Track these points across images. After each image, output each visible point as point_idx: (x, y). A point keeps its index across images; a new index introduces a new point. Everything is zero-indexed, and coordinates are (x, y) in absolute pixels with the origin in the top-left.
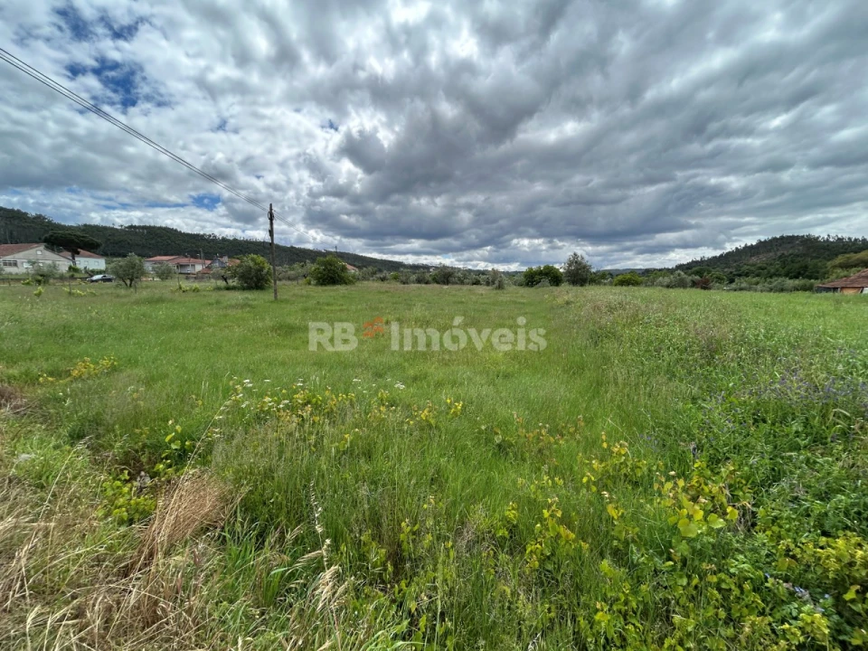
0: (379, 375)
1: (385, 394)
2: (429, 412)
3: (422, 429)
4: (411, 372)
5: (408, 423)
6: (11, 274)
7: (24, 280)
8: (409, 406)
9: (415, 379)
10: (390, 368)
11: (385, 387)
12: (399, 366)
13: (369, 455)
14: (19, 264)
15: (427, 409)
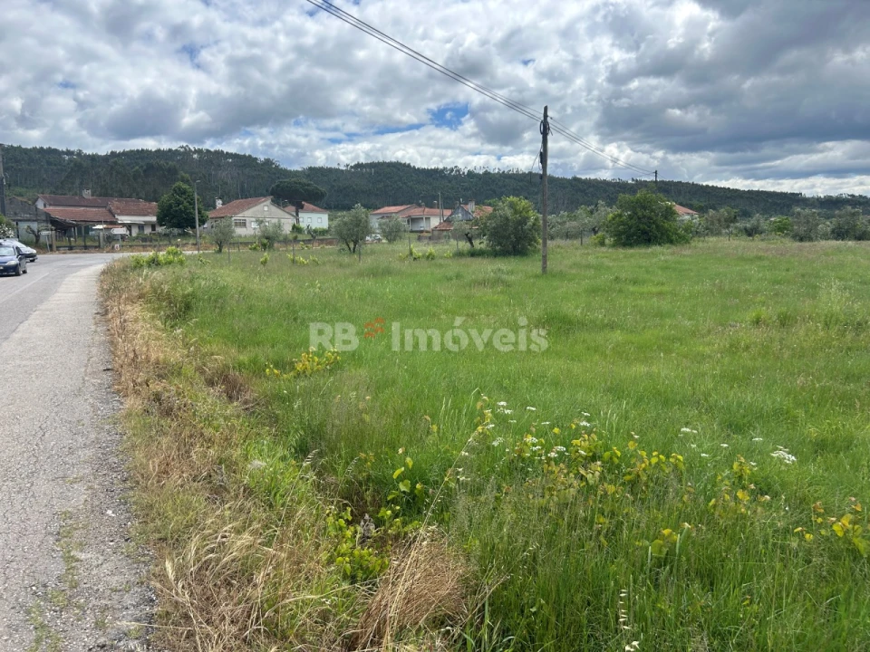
0: (735, 427)
1: (751, 467)
2: (854, 523)
3: (835, 557)
4: (812, 431)
5: (801, 536)
6: (240, 236)
7: (252, 243)
8: (803, 500)
9: (821, 446)
10: (760, 416)
11: (750, 453)
12: (779, 413)
13: (710, 580)
14: (247, 224)
15: (850, 517)
